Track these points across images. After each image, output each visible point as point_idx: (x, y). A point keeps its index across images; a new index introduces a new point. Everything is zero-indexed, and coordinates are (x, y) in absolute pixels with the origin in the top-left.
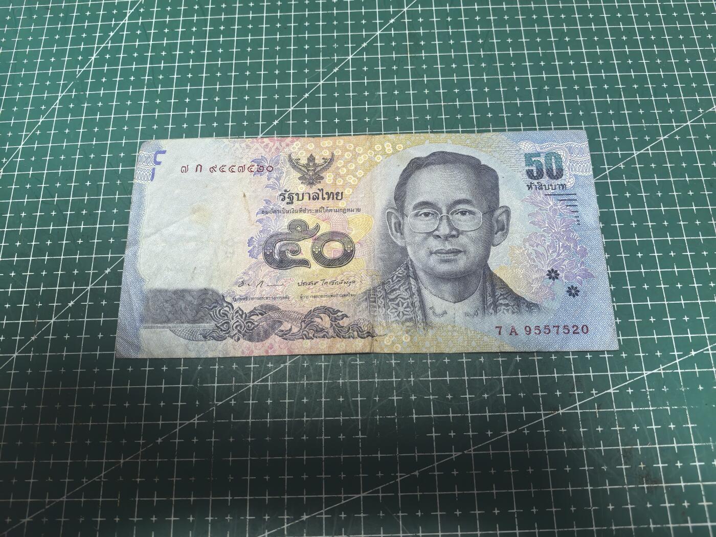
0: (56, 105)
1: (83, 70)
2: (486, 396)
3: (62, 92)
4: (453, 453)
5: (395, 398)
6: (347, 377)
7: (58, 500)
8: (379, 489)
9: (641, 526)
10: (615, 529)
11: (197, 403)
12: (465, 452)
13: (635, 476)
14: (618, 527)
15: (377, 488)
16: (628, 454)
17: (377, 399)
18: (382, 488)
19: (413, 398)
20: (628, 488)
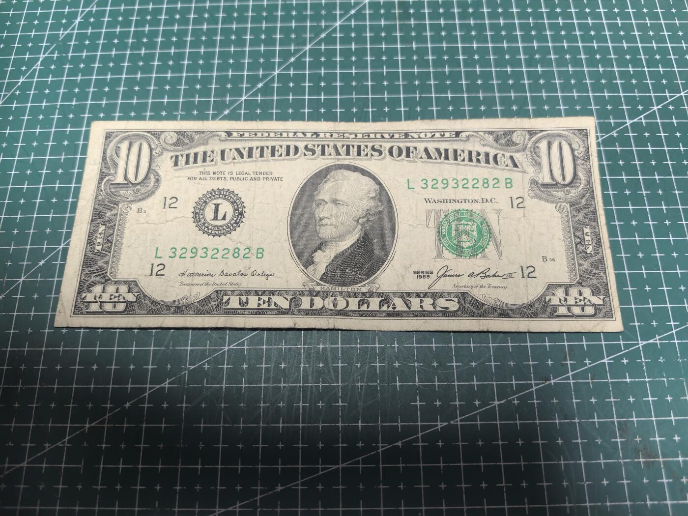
0: (37, 66)
1: (66, 32)
2: (474, 364)
3: (44, 54)
4: (439, 423)
5: (378, 365)
6: (328, 343)
7: (18, 466)
8: (359, 460)
9: (637, 503)
10: (610, 506)
11: (169, 366)
12: (452, 422)
13: (632, 451)
14: (613, 504)
15: (357, 459)
16: (624, 427)
17: (359, 365)
18: (362, 459)
19: (397, 364)
20: (624, 462)
